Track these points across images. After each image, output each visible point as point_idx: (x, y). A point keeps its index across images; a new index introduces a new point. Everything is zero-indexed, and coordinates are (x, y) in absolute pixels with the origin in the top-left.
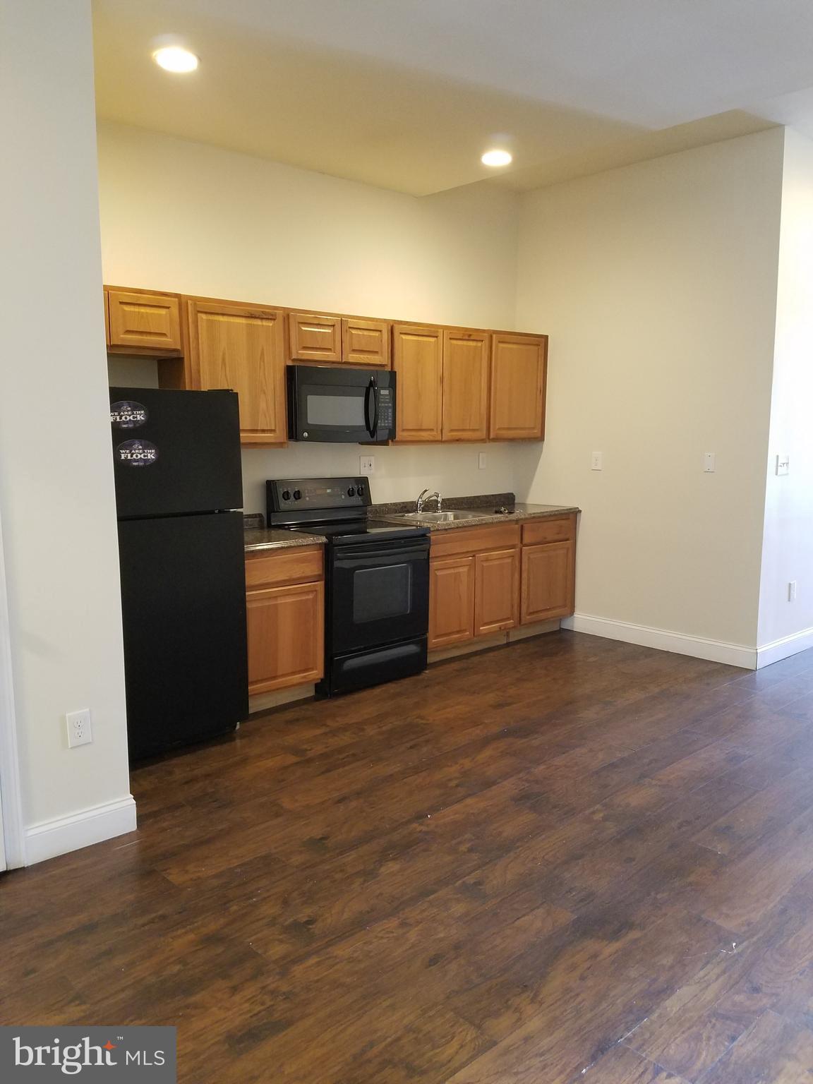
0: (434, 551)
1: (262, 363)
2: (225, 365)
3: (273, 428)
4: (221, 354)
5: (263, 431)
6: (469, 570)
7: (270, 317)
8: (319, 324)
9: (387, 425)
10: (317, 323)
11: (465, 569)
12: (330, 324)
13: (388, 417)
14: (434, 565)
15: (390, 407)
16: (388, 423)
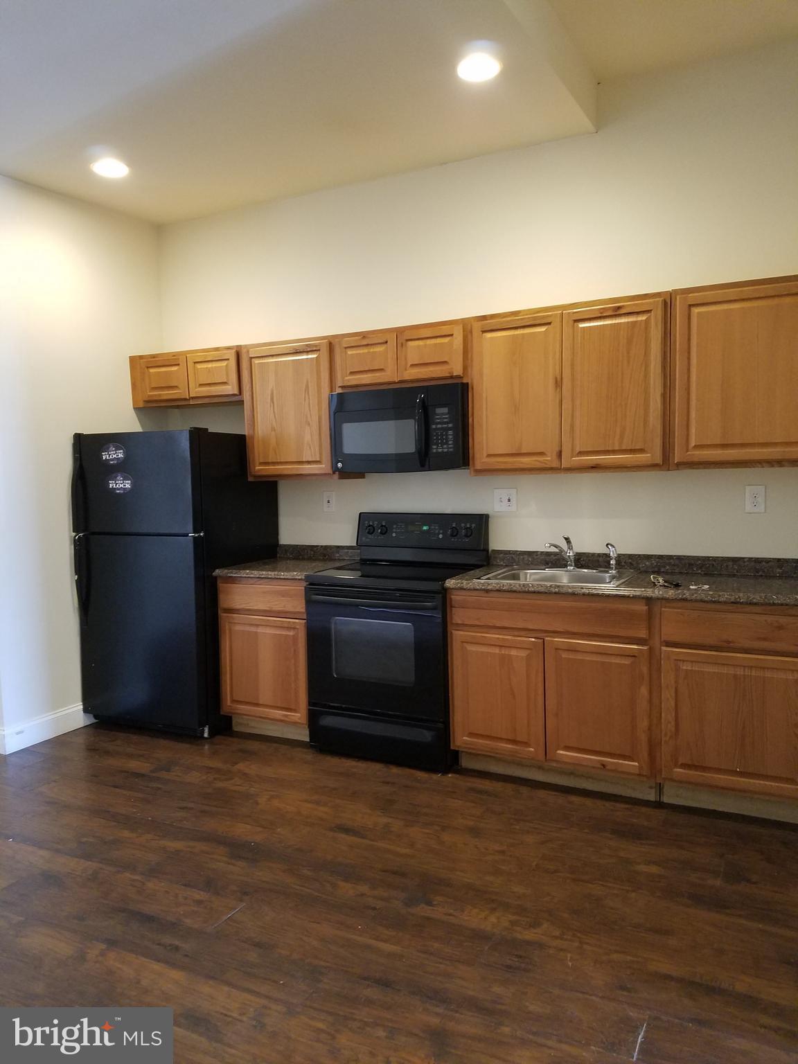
0: (458, 616)
1: (307, 396)
2: (273, 403)
3: (318, 459)
4: (269, 392)
5: (309, 462)
6: (529, 657)
7: (314, 349)
8: (368, 345)
9: (446, 450)
10: (366, 343)
11: (523, 654)
12: (380, 341)
13: (447, 441)
14: (457, 636)
15: (450, 429)
16: (448, 448)
